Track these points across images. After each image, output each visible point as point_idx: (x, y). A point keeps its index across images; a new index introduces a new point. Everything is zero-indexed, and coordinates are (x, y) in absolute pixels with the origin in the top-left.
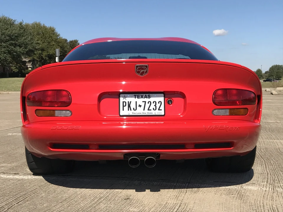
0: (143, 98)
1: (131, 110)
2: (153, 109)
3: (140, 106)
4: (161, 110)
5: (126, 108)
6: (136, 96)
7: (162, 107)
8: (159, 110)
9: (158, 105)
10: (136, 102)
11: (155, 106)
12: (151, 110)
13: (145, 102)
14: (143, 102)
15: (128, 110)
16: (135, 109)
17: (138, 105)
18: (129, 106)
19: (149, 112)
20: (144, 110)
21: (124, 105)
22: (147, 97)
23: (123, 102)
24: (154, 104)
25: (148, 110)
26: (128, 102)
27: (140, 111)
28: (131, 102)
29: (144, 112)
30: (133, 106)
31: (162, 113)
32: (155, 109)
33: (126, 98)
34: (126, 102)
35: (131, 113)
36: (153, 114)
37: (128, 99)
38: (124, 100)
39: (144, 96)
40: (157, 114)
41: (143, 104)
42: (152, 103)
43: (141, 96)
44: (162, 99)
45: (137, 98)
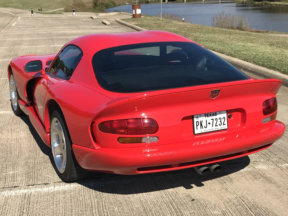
1: (203, 128)
2: (219, 124)
3: (209, 123)
4: (225, 124)
5: (199, 127)
6: (206, 115)
7: (226, 123)
8: (224, 125)
9: (223, 121)
10: (206, 120)
11: (220, 121)
12: (217, 126)
13: (213, 119)
14: (211, 119)
15: (201, 128)
16: (206, 127)
17: (208, 123)
18: (201, 125)
19: (217, 127)
20: (212, 126)
21: (198, 124)
22: (215, 115)
23: (197, 122)
24: (220, 120)
25: (216, 126)
26: (200, 121)
27: (210, 128)
28: (202, 121)
29: (213, 128)
30: (204, 124)
31: (226, 127)
32: (220, 124)
33: (199, 118)
34: (198, 122)
35: (203, 130)
36: (220, 129)
37: (200, 119)
38: (197, 120)
39: (212, 115)
40: (222, 129)
41: (211, 122)
42: (218, 119)
43: (209, 115)
44: (225, 115)
45: (206, 117)
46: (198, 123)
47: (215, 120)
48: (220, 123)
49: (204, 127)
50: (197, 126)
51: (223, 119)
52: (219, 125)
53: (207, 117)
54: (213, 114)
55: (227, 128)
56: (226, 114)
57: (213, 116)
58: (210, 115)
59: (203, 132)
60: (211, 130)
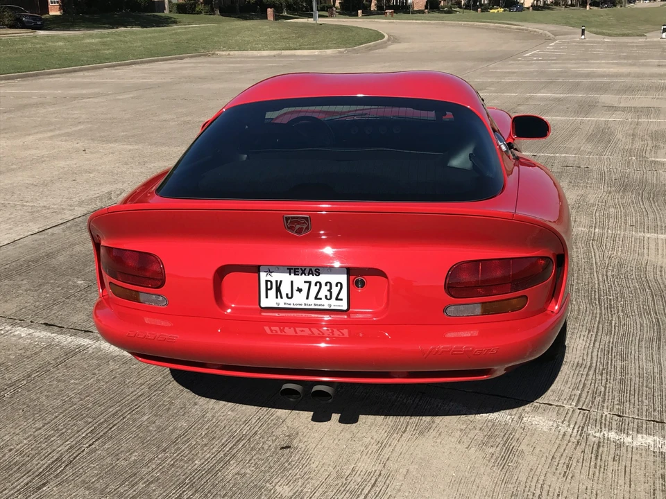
0: (305, 275)
1: (282, 298)
2: (326, 296)
3: (300, 290)
4: (341, 300)
5: (272, 293)
6: (292, 271)
7: (344, 295)
8: (337, 299)
9: (335, 290)
10: (292, 282)
11: (330, 290)
12: (321, 299)
13: (310, 283)
14: (305, 282)
15: (277, 297)
16: (290, 296)
17: (295, 288)
18: (278, 290)
19: (318, 302)
20: (307, 298)
21: (269, 287)
22: (314, 272)
23: (267, 281)
24: (328, 287)
25: (316, 298)
26: (277, 281)
27: (299, 300)
28: (281, 281)
29: (308, 302)
30: (285, 289)
31: (343, 305)
32: (329, 297)
33: (273, 274)
34: (271, 282)
35: (282, 303)
36: (326, 307)
37: (275, 277)
38: (269, 278)
39: (307, 272)
40: (332, 308)
41: (305, 287)
42: (323, 285)
43: (301, 272)
44: (343, 278)
45: (292, 274)
46: (269, 283)
47: (316, 285)
48: (328, 294)
49: (284, 296)
50: (267, 290)
51: (337, 286)
52: (324, 298)
53: (295, 274)
54: (311, 270)
55: (345, 307)
56: (346, 276)
57: (311, 275)
58: (303, 273)
59: (282, 305)
60: (301, 305)
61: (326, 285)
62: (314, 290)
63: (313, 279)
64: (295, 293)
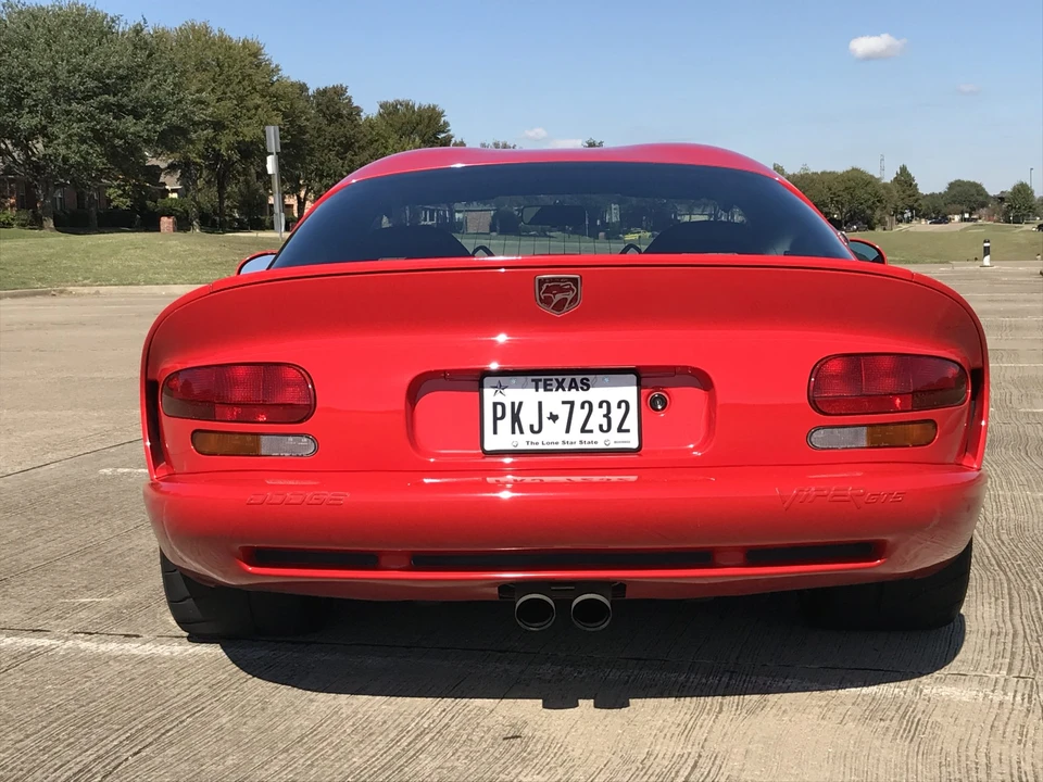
0: (564, 390)
1: (522, 432)
2: (601, 426)
3: (554, 418)
4: (628, 431)
5: (505, 424)
6: (541, 384)
7: (632, 422)
8: (620, 430)
9: (617, 415)
10: (540, 403)
11: (607, 416)
12: (591, 431)
13: (572, 404)
14: (564, 403)
15: (513, 432)
16: (536, 428)
17: (546, 414)
18: (516, 418)
19: (586, 437)
20: (568, 431)
21: (499, 414)
22: (579, 385)
23: (495, 404)
24: (604, 410)
25: (583, 430)
26: (513, 404)
27: (553, 436)
28: (521, 404)
29: (568, 437)
30: (528, 417)
31: (632, 440)
32: (605, 428)
33: (506, 391)
34: (503, 405)
35: (523, 441)
36: (601, 446)
37: (511, 395)
38: (499, 398)
39: (566, 384)
40: (612, 446)
41: (563, 412)
42: (595, 406)
43: (555, 384)
44: (630, 393)
45: (541, 390)
46: (499, 408)
47: (582, 407)
48: (604, 422)
49: (526, 428)
50: (496, 419)
51: (619, 406)
52: (596, 429)
53: (546, 390)
54: (573, 380)
55: (634, 444)
56: (635, 388)
57: (573, 390)
58: (560, 386)
59: (523, 446)
60: (557, 443)
61: (600, 406)
62: (579, 415)
63: (578, 396)
64: (547, 423)
